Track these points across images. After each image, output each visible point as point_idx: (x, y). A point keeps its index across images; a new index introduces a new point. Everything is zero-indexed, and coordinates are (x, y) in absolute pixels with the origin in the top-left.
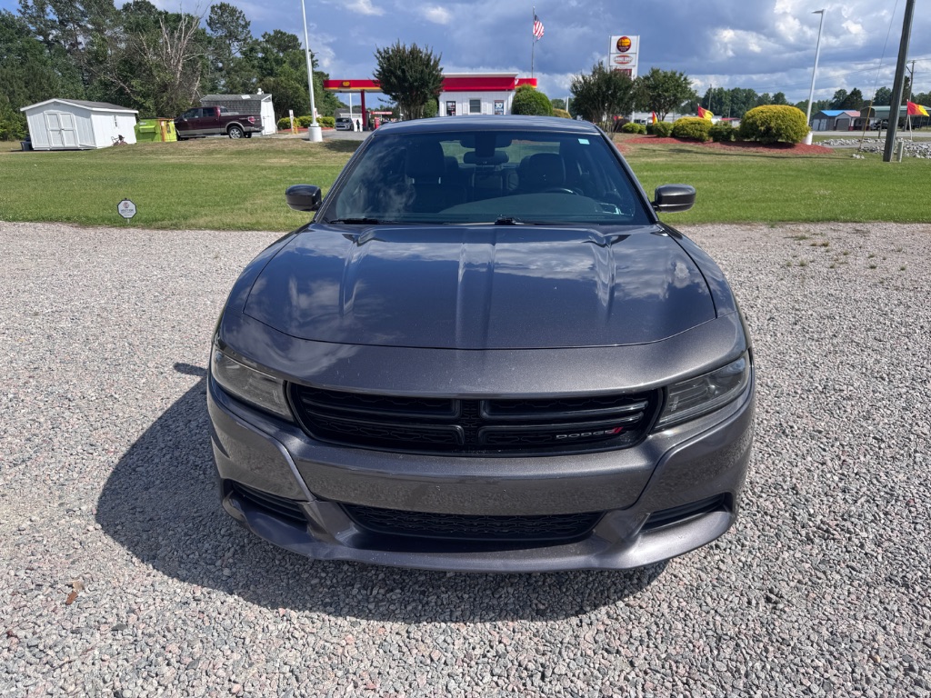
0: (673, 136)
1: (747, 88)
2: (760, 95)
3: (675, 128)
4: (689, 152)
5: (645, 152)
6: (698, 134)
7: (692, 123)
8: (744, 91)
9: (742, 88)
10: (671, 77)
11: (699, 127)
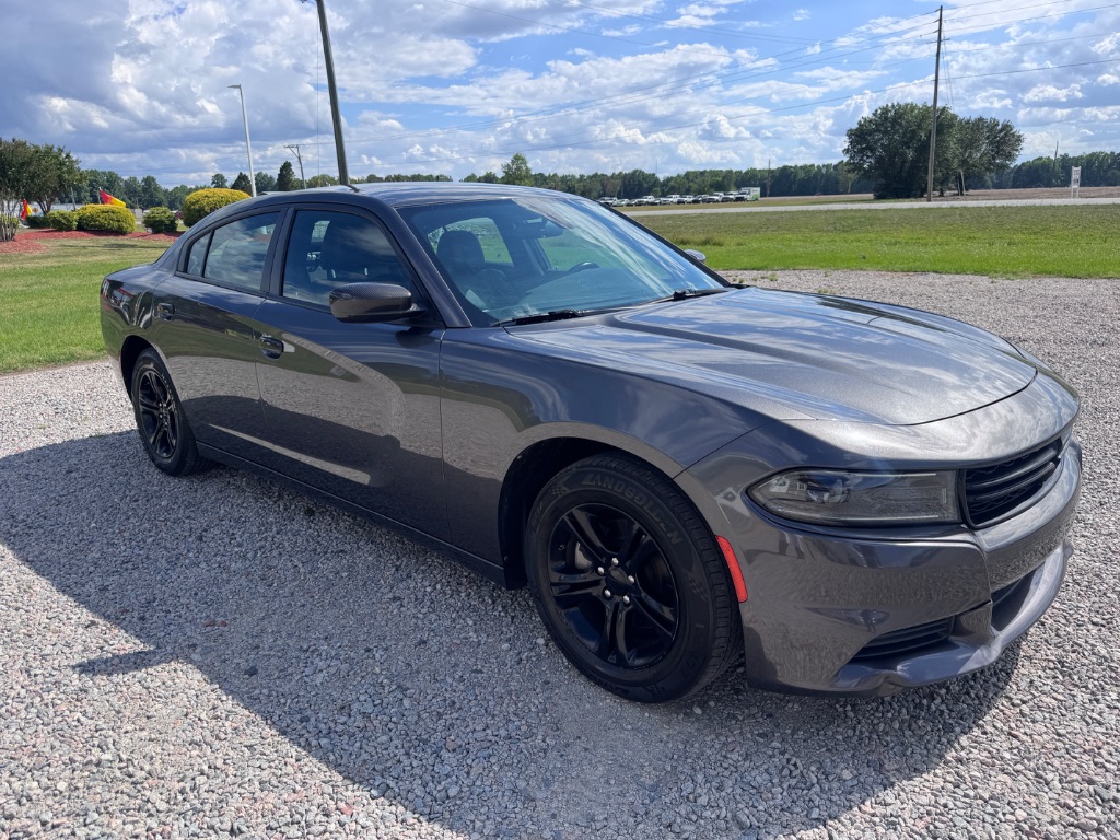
0: (80, 228)
1: (107, 170)
2: (125, 178)
3: (80, 219)
4: (133, 246)
5: (70, 250)
6: (116, 224)
7: (103, 212)
8: (104, 173)
9: (100, 170)
10: (46, 152)
11: (114, 216)
